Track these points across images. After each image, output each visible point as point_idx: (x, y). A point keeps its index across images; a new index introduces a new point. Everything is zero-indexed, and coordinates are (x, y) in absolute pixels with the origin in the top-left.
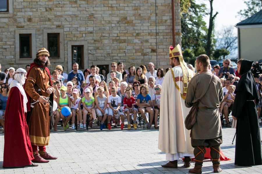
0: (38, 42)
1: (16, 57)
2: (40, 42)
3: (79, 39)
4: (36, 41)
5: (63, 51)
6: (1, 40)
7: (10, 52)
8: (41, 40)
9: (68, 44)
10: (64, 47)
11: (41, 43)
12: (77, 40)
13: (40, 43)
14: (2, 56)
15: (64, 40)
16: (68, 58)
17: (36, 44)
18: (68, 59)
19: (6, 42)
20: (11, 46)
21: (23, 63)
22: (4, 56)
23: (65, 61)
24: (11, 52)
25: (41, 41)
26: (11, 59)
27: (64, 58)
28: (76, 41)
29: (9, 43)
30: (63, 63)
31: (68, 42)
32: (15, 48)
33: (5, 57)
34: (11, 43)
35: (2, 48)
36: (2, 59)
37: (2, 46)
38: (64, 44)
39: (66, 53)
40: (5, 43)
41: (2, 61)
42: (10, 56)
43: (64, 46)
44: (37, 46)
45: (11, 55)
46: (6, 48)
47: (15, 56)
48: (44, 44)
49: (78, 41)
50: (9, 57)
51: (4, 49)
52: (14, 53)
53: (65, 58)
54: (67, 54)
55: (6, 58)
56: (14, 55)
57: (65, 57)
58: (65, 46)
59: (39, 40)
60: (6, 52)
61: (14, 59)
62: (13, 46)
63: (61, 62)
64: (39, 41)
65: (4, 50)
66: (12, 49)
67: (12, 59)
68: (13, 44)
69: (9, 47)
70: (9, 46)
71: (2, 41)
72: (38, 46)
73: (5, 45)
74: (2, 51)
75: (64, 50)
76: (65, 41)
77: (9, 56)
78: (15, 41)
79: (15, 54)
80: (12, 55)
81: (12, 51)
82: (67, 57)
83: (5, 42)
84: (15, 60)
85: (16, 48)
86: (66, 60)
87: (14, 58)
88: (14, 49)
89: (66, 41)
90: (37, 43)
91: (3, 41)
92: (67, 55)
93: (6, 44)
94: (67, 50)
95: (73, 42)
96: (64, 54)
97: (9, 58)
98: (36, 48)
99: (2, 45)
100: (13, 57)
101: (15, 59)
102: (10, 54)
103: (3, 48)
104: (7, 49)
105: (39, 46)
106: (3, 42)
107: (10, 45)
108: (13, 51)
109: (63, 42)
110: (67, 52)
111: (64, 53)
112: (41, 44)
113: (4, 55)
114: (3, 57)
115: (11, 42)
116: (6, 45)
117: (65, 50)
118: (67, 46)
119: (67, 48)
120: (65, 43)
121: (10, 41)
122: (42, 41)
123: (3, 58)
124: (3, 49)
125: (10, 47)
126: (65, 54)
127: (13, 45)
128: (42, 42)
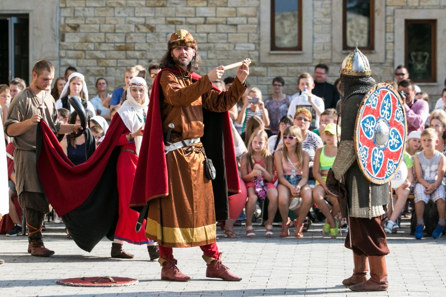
0: (318, 9)
1: (262, 46)
2: (323, 10)
3: (425, 4)
4: (313, 5)
5: (383, 33)
6: (225, 3)
7: (247, 35)
8: (326, 4)
9: (396, 15)
10: (386, 23)
11: (325, 13)
12: (419, 5)
13: (323, 13)
14: (225, 43)
15: (386, 6)
16: (396, 52)
17: (313, 15)
18: (394, 55)
19: (236, 8)
20: (250, 19)
21: (279, 63)
22: (229, 43)
23: (386, 58)
24: (248, 33)
25: (326, 8)
26: (249, 51)
27: (384, 51)
28: (416, 8)
29: (242, 11)
30: (381, 64)
31: (397, 11)
32: (259, 24)
33: (232, 46)
34: (250, 11)
35: (226, 24)
36: (226, 50)
37: (227, 18)
38: (386, 17)
39: (390, 39)
40: (233, 10)
41: (226, 56)
42: (246, 45)
43: (386, 20)
44: (315, 21)
45: (248, 42)
46: (235, 22)
47: (258, 44)
48: (334, 15)
49: (423, 8)
50: (243, 47)
51: (231, 25)
52: (256, 36)
53: (386, 53)
54: (393, 42)
55: (236, 48)
56: (256, 42)
57: (387, 48)
58: (388, 22)
59: (322, 5)
60: (237, 35)
61: (256, 53)
62: (255, 20)
63: (377, 61)
64: (322, 7)
65: (232, 30)
66: (252, 26)
67: (250, 53)
68: (254, 14)
69: (245, 22)
70: (244, 20)
71: (226, 7)
72: (318, 21)
73: (234, 15)
74: (227, 32)
75: (386, 32)
76: (388, 7)
77: (243, 45)
78: (260, 5)
79: (259, 39)
80: (250, 41)
81: (251, 31)
82: (394, 50)
83: (234, 7)
84: (259, 54)
85: (262, 25)
86: (389, 57)
87: (256, 50)
88: (256, 26)
89: (392, 8)
90: (315, 12)
91: (229, 5)
92: (392, 44)
93: (236, 14)
94: (394, 32)
95: (408, 11)
96: (386, 42)
97: (243, 49)
98: (314, 24)
99: (226, 15)
100: (253, 47)
101: (259, 51)
102: (246, 40)
103: (228, 23)
104: (239, 27)
105: (321, 21)
106: (228, 9)
107: (247, 16)
108: (253, 33)
109: (383, 10)
110: (392, 37)
111: (386, 39)
112: (325, 15)
113: (230, 40)
114: (229, 47)
115: (249, 9)
116: (236, 16)
117: (388, 30)
118: (392, 22)
119: (392, 25)
120: (388, 13)
121: (247, 4)
122: (328, 6)
123: (227, 48)
124: (229, 27)
125: (247, 21)
126: (388, 40)
127: (255, 16)
128: (329, 10)
